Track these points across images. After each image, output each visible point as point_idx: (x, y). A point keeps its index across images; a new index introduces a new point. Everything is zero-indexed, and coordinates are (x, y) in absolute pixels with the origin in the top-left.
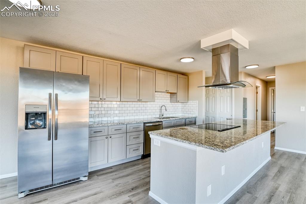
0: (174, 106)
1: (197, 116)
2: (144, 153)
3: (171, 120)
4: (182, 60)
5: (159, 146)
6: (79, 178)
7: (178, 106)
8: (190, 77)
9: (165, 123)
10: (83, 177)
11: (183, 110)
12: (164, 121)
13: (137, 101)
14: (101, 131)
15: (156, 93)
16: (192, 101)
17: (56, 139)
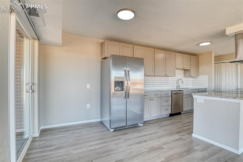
0: (186, 80)
1: (207, 87)
2: (171, 113)
3: (189, 90)
4: (200, 45)
5: (202, 103)
6: (137, 124)
7: (189, 80)
8: (200, 57)
9: (185, 92)
10: (140, 123)
11: (193, 83)
12: (184, 90)
13: (164, 75)
14: (147, 95)
15: (176, 70)
16: (202, 76)
17: (128, 98)
